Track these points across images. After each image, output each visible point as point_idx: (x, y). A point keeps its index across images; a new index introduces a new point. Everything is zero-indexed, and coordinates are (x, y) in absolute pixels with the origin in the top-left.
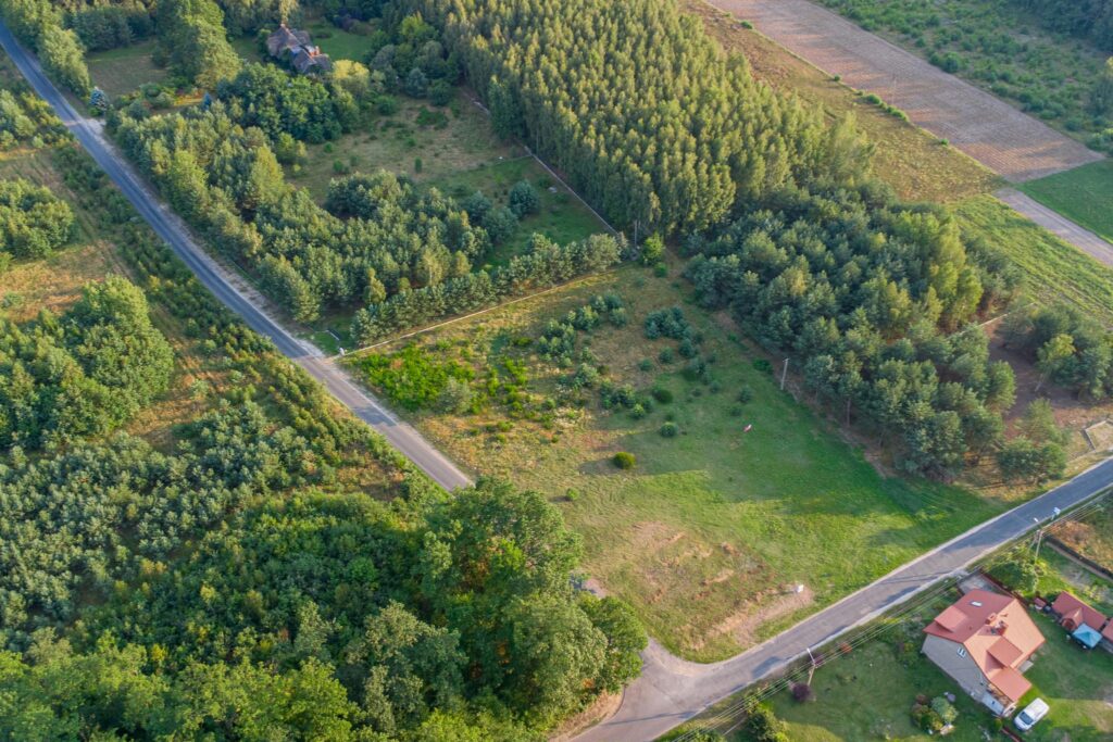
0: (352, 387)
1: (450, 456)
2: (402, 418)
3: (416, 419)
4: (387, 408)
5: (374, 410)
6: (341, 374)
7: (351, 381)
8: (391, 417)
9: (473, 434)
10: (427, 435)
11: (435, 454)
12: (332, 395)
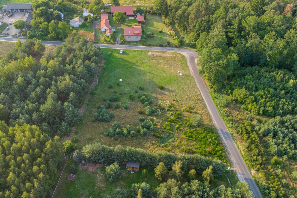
0: (230, 151)
1: (207, 110)
2: (216, 130)
3: (211, 126)
4: (220, 136)
5: (225, 138)
6: (232, 159)
7: (229, 154)
8: (220, 132)
9: (196, 113)
10: (211, 120)
11: (211, 113)
12: (239, 151)
